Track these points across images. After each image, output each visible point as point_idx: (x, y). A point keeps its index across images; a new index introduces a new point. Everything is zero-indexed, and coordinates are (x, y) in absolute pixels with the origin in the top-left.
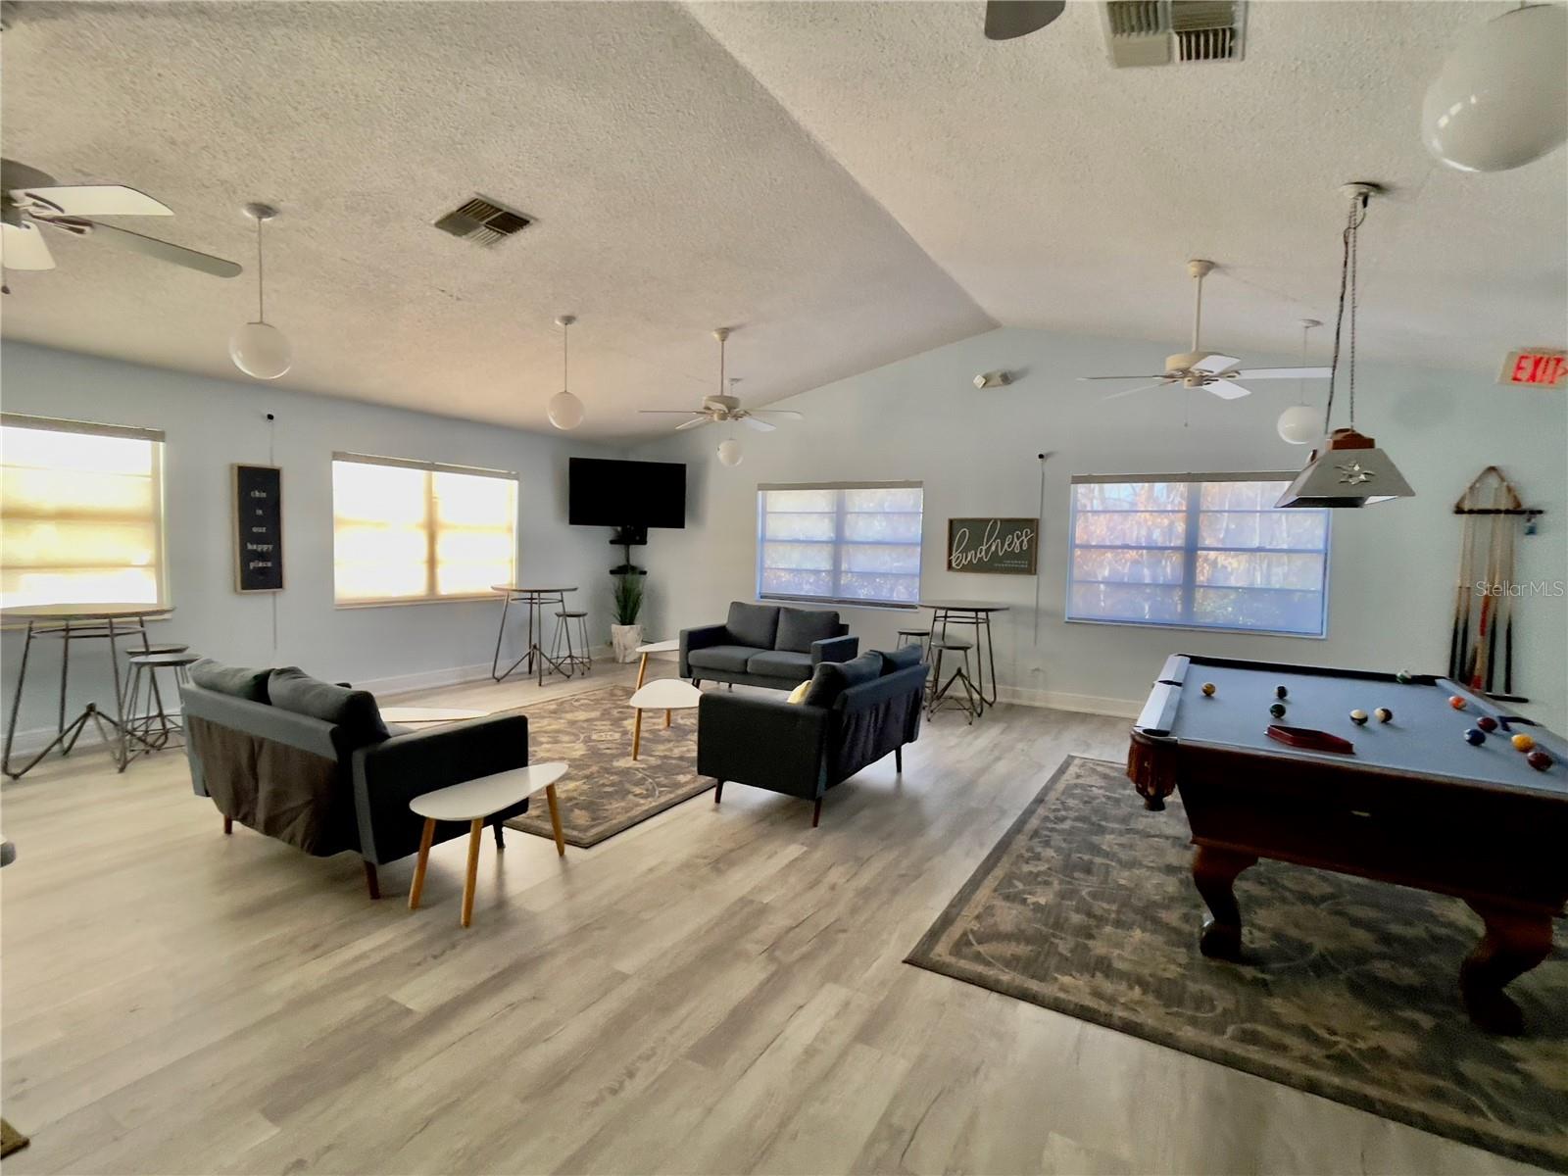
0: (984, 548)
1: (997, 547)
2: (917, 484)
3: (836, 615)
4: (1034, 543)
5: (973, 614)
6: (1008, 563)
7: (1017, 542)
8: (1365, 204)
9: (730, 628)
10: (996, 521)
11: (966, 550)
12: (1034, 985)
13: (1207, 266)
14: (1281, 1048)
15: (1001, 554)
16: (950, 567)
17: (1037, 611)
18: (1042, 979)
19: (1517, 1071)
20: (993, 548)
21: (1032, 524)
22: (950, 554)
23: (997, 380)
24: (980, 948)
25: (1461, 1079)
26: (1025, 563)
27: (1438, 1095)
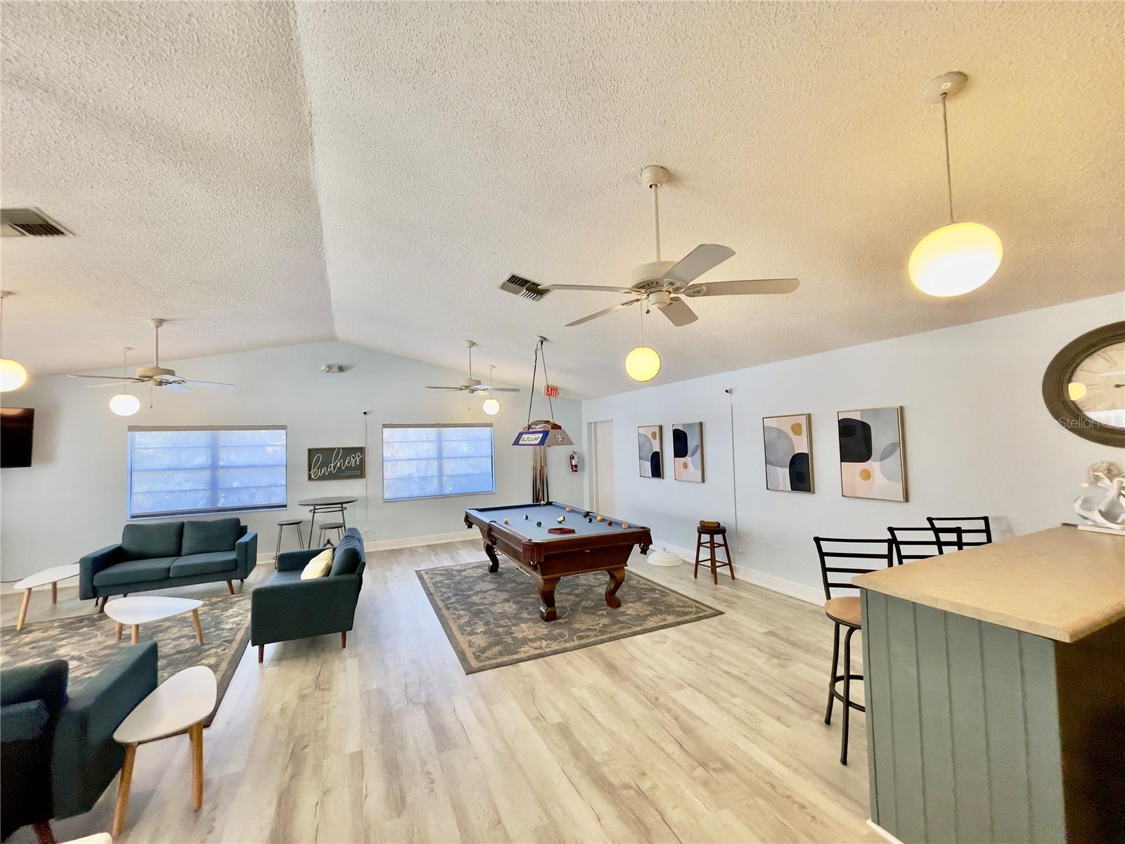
0: (332, 465)
1: (340, 465)
2: (283, 427)
3: (238, 521)
4: (362, 461)
5: (340, 506)
6: (347, 474)
7: (354, 460)
8: (542, 343)
9: (124, 547)
10: (339, 449)
11: (321, 467)
12: (516, 657)
13: (473, 344)
14: (589, 636)
15: (343, 468)
16: (310, 478)
17: (366, 499)
18: (517, 653)
19: (627, 615)
20: (338, 465)
21: (361, 450)
22: (310, 470)
23: (336, 369)
24: (485, 655)
25: (621, 622)
26: (358, 472)
27: (622, 628)
